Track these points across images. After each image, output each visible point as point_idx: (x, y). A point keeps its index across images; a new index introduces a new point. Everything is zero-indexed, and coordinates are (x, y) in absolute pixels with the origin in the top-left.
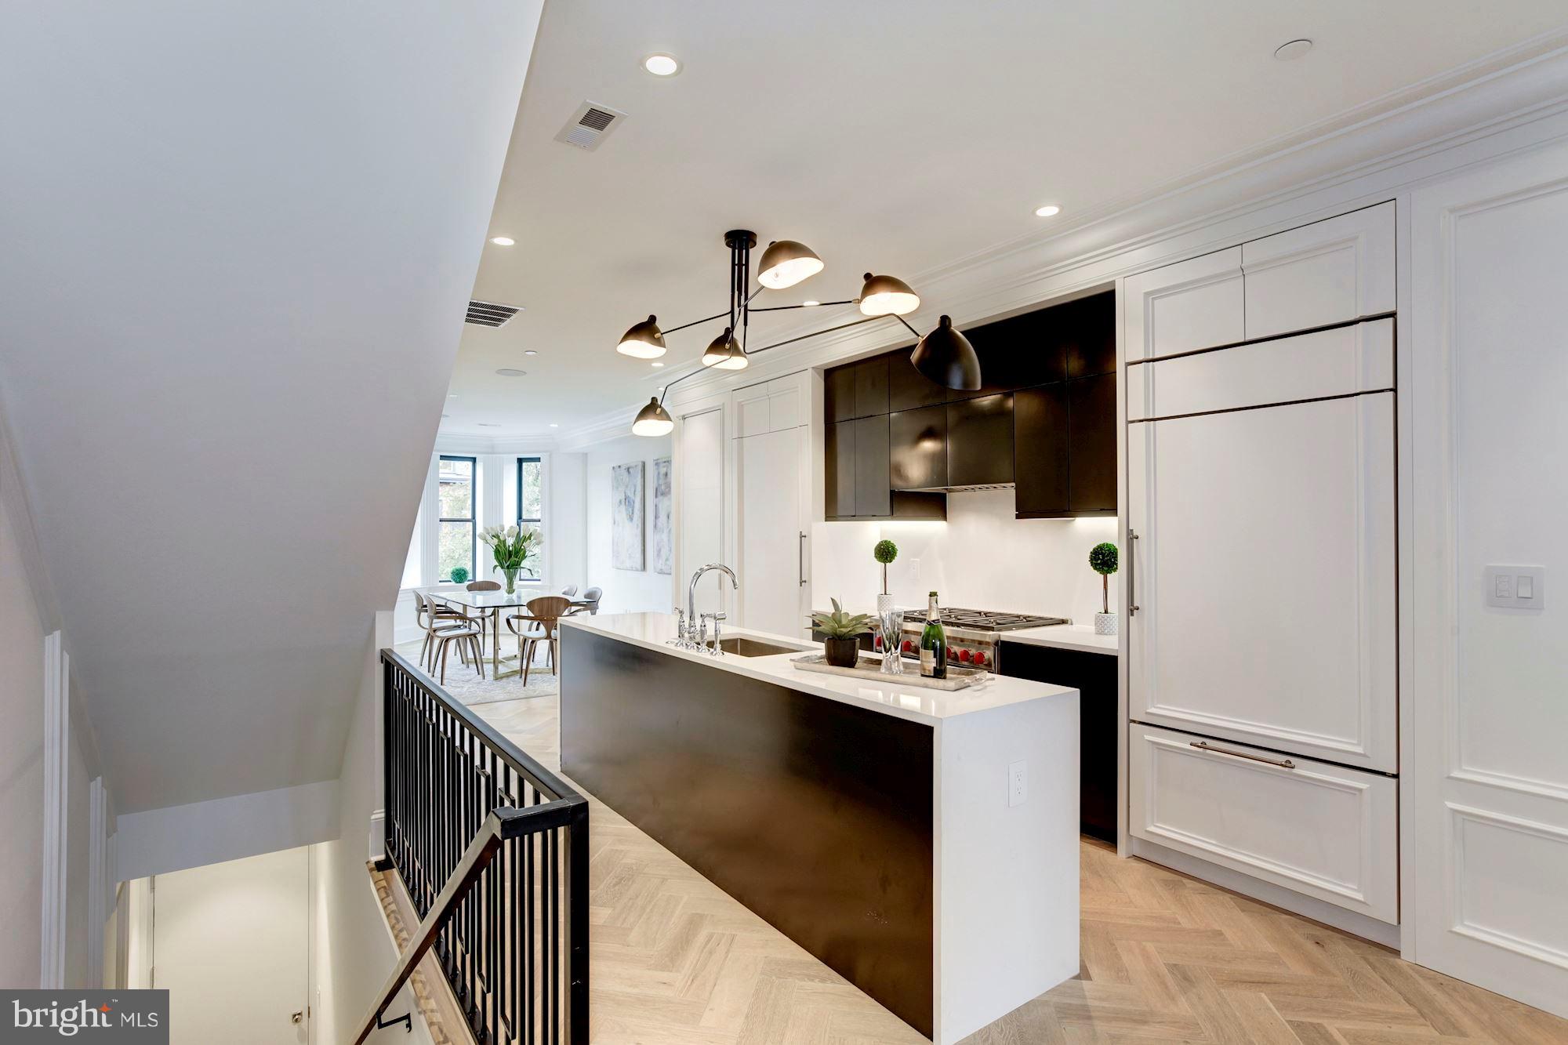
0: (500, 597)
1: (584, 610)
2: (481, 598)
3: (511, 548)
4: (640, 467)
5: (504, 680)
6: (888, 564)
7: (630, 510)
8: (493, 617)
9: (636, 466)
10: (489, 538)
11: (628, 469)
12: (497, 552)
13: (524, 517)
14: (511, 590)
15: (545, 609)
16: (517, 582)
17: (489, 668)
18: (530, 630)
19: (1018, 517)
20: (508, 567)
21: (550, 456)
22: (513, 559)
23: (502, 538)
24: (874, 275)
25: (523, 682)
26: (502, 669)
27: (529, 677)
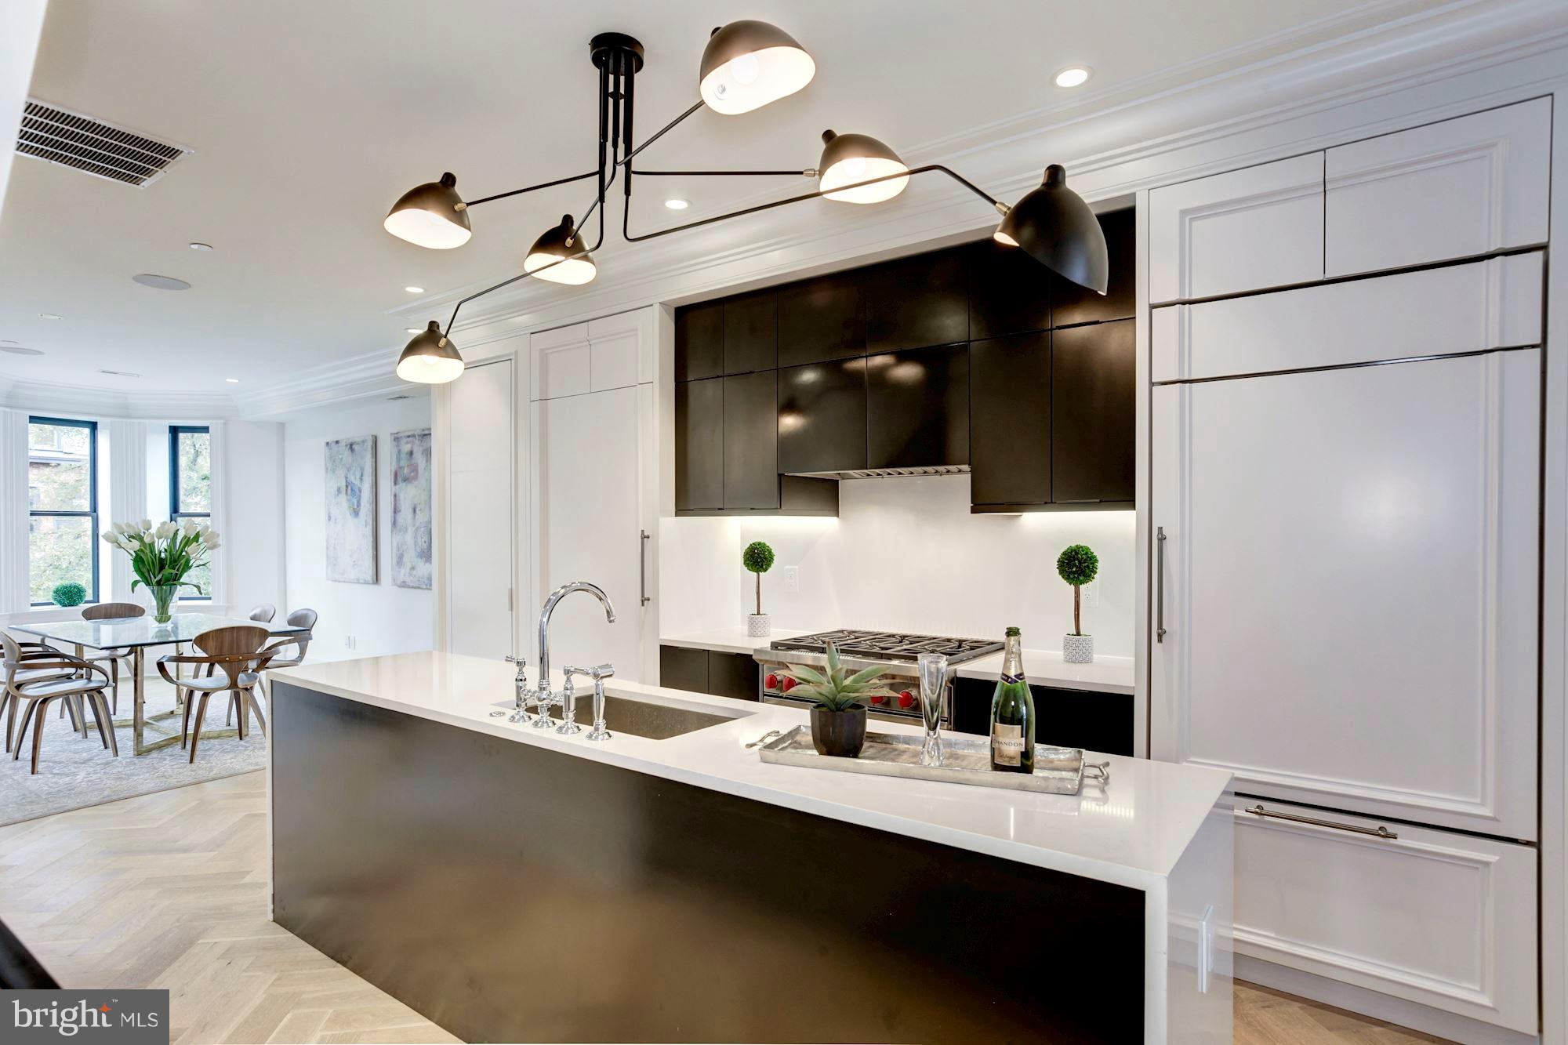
0: (146, 627)
1: (290, 642)
2: (109, 633)
3: (163, 555)
4: (370, 444)
5: (154, 754)
6: (762, 574)
7: (355, 501)
8: (132, 657)
9: (363, 442)
10: (123, 540)
11: (351, 445)
12: (139, 561)
13: (182, 509)
14: (163, 616)
15: (226, 644)
16: (174, 605)
17: (125, 737)
18: (196, 676)
19: (974, 511)
20: (159, 583)
21: (225, 424)
22: (167, 571)
23: (147, 540)
24: (839, 133)
25: (189, 758)
26: (150, 737)
27: (200, 745)
